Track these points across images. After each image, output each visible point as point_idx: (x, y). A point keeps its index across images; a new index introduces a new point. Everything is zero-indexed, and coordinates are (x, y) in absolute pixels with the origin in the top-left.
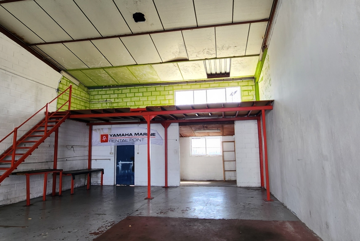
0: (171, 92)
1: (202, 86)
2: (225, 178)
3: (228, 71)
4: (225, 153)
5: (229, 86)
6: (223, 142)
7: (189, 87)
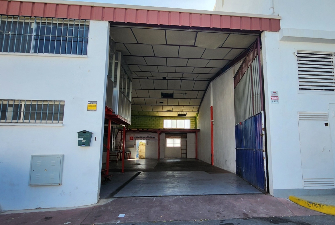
0: (162, 120)
1: (175, 118)
2: (181, 157)
3: (186, 114)
4: (182, 146)
5: (185, 119)
6: (181, 141)
7: (170, 118)
